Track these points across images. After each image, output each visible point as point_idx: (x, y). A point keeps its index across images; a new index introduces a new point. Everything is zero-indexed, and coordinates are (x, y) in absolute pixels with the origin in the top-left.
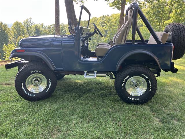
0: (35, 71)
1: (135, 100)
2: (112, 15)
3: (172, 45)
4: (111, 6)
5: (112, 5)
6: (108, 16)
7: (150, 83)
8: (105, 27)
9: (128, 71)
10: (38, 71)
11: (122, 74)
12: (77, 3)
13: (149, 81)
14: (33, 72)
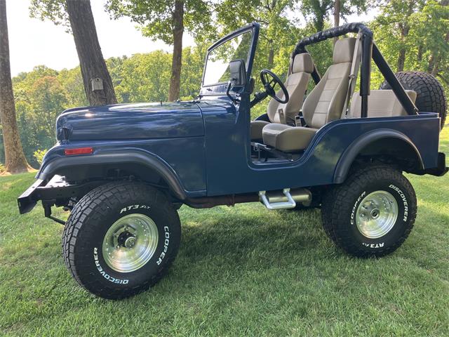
0: (130, 208)
1: (377, 246)
2: (135, 56)
3: (436, 116)
4: (147, 35)
5: (148, 32)
6: (125, 57)
7: (405, 203)
8: (123, 86)
9: (363, 181)
10: (137, 206)
11: (350, 190)
12: (56, 24)
13: (404, 200)
14: (125, 209)
